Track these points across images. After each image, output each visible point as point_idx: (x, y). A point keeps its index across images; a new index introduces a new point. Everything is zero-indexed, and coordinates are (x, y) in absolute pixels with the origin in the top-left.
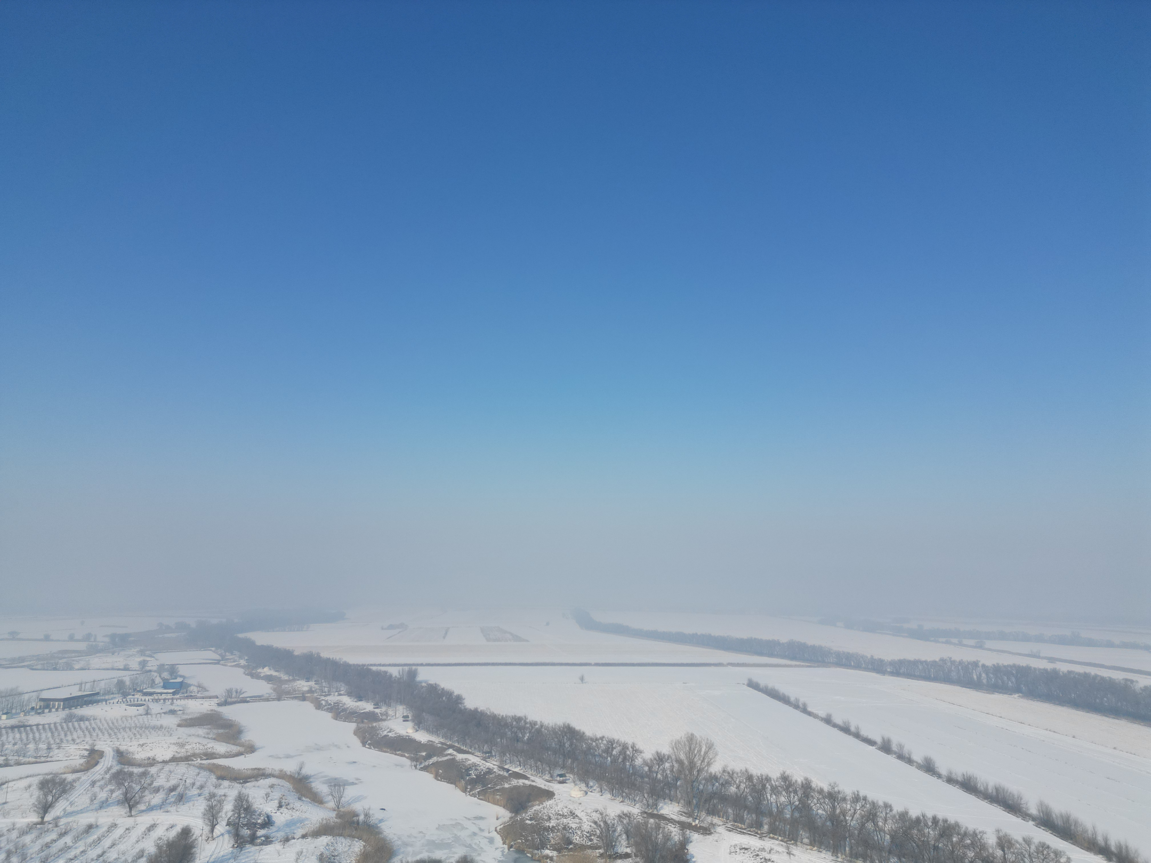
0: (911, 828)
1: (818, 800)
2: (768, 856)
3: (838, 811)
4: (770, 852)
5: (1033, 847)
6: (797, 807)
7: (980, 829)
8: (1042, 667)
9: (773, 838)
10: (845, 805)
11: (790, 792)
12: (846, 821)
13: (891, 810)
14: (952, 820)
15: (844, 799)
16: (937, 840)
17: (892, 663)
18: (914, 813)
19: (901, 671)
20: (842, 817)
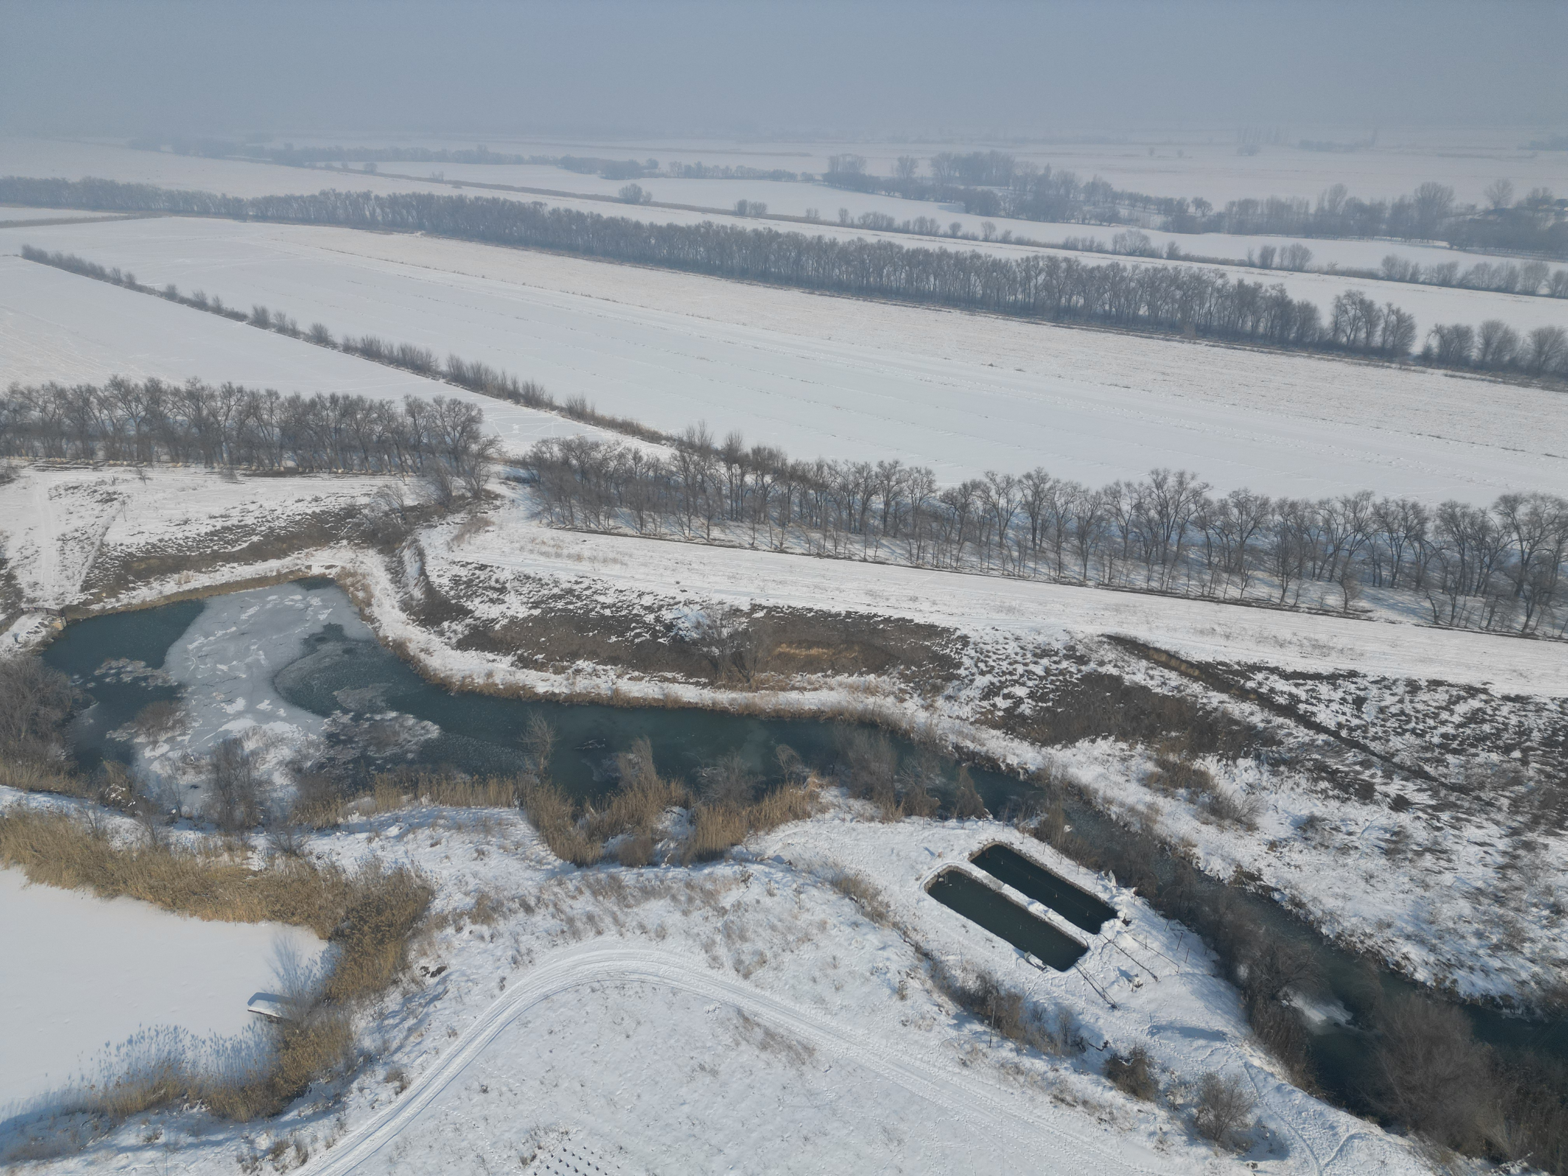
0: (305, 413)
1: (174, 403)
2: (111, 489)
3: (205, 412)
4: (114, 483)
5: (444, 406)
6: (143, 419)
7: (387, 399)
8: (446, 194)
9: (115, 465)
10: (213, 404)
11: (130, 401)
12: (218, 422)
13: (277, 398)
14: (354, 395)
15: (212, 396)
16: (339, 421)
17: (255, 203)
18: (307, 396)
19: (269, 214)
20: (212, 419)
